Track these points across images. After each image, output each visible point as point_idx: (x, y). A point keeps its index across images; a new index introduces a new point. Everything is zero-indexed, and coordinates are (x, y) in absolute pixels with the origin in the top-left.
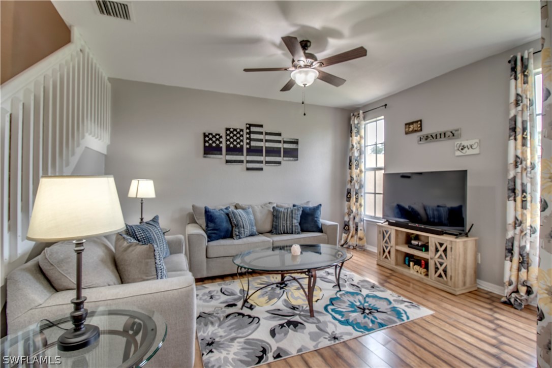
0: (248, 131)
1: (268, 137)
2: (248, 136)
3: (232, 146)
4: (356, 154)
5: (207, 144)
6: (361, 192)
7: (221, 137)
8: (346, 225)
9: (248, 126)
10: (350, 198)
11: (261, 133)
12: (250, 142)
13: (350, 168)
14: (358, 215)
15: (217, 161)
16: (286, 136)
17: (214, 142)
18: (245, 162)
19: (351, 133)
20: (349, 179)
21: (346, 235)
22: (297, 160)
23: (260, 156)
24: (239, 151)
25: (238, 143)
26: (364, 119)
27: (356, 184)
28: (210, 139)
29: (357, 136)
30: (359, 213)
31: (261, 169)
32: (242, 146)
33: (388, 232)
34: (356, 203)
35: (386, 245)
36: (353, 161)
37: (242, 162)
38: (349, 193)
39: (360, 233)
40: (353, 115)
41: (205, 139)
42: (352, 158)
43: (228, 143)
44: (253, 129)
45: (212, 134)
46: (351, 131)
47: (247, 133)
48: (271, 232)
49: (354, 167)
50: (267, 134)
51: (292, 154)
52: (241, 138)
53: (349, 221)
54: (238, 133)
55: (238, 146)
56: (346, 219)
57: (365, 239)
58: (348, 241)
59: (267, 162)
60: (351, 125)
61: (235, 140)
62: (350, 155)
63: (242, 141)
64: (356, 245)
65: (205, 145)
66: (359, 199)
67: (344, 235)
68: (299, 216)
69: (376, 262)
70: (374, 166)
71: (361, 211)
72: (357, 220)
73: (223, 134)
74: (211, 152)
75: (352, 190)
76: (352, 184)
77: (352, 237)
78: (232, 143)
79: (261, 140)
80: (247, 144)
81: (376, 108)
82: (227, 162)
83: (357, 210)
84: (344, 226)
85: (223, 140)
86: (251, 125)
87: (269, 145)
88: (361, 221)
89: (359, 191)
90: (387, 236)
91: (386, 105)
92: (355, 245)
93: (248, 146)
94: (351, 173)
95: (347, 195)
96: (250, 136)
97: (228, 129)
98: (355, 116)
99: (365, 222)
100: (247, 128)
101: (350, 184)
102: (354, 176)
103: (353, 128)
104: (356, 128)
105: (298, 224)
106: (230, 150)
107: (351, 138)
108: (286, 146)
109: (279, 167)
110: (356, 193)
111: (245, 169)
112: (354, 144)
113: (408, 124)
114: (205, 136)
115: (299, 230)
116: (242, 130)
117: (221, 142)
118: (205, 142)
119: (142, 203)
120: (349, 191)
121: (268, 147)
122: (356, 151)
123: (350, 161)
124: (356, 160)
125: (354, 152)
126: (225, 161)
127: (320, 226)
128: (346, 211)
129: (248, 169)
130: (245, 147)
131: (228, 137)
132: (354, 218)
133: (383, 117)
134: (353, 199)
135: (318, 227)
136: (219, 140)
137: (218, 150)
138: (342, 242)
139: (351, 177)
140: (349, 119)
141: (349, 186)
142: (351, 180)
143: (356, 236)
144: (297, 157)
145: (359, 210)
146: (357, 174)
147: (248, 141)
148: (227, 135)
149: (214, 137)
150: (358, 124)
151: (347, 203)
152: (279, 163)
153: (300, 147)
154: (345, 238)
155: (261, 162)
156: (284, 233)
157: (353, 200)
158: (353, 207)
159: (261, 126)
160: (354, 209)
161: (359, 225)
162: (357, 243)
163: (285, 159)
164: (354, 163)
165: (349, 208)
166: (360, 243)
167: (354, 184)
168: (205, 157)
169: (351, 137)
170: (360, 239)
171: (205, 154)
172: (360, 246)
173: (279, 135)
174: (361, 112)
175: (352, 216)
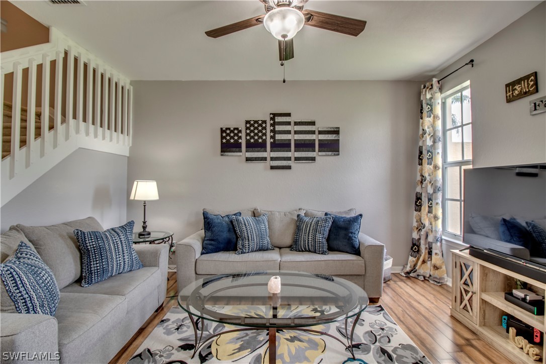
0: (272, 122)
1: (298, 128)
2: (272, 128)
3: (252, 141)
4: (429, 142)
5: (224, 141)
6: (436, 199)
7: (240, 131)
8: (414, 245)
9: (272, 116)
10: (421, 205)
11: (289, 123)
12: (274, 135)
13: (421, 164)
14: (432, 231)
15: (235, 159)
16: (321, 125)
17: (232, 138)
18: (269, 159)
19: (422, 113)
20: (419, 178)
21: (414, 259)
22: (339, 155)
23: (287, 151)
24: (262, 146)
25: (260, 137)
26: (441, 90)
27: (429, 186)
28: (228, 135)
29: (430, 117)
30: (433, 230)
31: (289, 168)
32: (265, 141)
33: (469, 266)
34: (429, 214)
35: (466, 287)
36: (424, 152)
37: (265, 159)
38: (419, 198)
39: (436, 260)
40: (424, 87)
41: (222, 135)
42: (424, 148)
43: (248, 138)
44: (278, 119)
45: (229, 129)
46: (422, 110)
47: (271, 125)
48: (291, 247)
49: (425, 161)
50: (296, 124)
51: (331, 147)
52: (264, 131)
53: (419, 239)
54: (261, 125)
55: (260, 141)
56: (415, 235)
57: (444, 268)
58: (417, 268)
59: (297, 159)
60: (421, 102)
61: (256, 134)
62: (421, 144)
63: (265, 134)
64: (430, 276)
65: (222, 141)
66: (433, 208)
67: (411, 259)
68: (327, 229)
69: (449, 312)
70: (460, 159)
71: (436, 227)
72: (430, 239)
73: (242, 127)
74: (229, 150)
75: (423, 194)
76: (423, 186)
77: (424, 262)
78: (252, 137)
79: (289, 132)
80: (271, 137)
81: (457, 70)
82: (248, 159)
83: (431, 224)
84: (411, 245)
85: (243, 135)
86: (275, 115)
87: (298, 137)
88: (437, 240)
89: (433, 196)
90: (467, 274)
91: (472, 61)
92: (428, 276)
93: (272, 140)
94: (422, 170)
95: (416, 202)
96: (274, 128)
97: (247, 122)
98: (428, 88)
99: (444, 242)
100: (271, 119)
101: (420, 186)
102: (426, 175)
103: (424, 105)
104: (427, 104)
105: (324, 241)
106: (250, 146)
107: (421, 120)
108: (322, 137)
109: (313, 164)
110: (430, 200)
111: (269, 167)
112: (426, 128)
113: (510, 86)
114: (222, 131)
115: (325, 249)
116: (265, 122)
117: (240, 138)
118: (222, 138)
119: (145, 206)
120: (419, 196)
121: (298, 140)
122: (428, 138)
123: (421, 153)
124: (428, 151)
125: (426, 139)
126: (245, 159)
127: (357, 246)
128: (415, 224)
129: (272, 168)
130: (269, 141)
131: (248, 131)
132: (427, 236)
133: (468, 83)
134: (425, 208)
135: (353, 246)
136: (238, 136)
137: (237, 146)
138: (408, 269)
139: (422, 176)
140: (419, 94)
141: (418, 189)
142: (422, 180)
143: (429, 263)
144: (338, 151)
145: (433, 223)
146: (431, 172)
147: (272, 134)
148: (247, 128)
149: (232, 131)
150: (431, 98)
151: (415, 213)
152: (313, 159)
153: (341, 137)
154: (413, 264)
155: (289, 159)
156: (306, 251)
157: (425, 210)
158: (424, 219)
159: (289, 115)
160: (427, 223)
161: (434, 245)
162: (431, 273)
163: (320, 153)
164: (426, 156)
165: (419, 220)
166: (436, 274)
167: (426, 187)
168: (222, 155)
169: (422, 118)
170: (436, 268)
171: (222, 152)
172: (436, 278)
173: (313, 123)
174: (435, 80)
175: (423, 232)
